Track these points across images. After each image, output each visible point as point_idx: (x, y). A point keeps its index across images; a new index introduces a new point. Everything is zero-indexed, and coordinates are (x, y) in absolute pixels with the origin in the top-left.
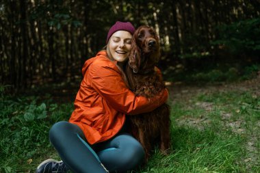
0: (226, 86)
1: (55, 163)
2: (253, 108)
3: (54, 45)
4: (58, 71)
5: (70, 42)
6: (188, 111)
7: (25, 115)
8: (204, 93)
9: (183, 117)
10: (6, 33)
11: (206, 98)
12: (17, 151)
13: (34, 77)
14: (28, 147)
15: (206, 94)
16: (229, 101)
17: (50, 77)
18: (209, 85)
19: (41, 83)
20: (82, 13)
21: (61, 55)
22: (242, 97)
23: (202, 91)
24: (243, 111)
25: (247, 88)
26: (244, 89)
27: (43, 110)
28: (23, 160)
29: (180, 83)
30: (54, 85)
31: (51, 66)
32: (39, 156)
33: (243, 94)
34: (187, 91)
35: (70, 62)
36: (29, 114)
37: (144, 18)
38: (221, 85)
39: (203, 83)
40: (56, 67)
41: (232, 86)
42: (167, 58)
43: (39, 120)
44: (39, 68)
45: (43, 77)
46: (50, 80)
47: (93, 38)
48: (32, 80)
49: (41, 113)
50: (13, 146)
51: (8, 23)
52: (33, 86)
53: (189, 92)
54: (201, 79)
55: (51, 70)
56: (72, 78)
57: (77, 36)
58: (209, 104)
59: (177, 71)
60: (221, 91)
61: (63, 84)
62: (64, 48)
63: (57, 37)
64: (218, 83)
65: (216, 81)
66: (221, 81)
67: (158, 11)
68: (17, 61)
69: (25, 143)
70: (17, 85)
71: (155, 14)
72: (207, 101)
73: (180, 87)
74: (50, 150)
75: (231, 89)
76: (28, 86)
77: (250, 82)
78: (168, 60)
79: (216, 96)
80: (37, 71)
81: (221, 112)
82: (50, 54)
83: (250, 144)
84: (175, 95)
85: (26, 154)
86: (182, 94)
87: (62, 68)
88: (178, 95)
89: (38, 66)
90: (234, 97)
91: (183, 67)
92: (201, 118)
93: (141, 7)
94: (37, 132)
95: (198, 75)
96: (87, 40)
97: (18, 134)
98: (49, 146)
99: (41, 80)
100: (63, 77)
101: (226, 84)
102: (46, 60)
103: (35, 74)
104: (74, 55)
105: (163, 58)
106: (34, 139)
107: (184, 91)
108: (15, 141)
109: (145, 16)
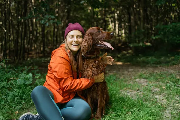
0: (160, 68)
1: (32, 115)
2: (175, 86)
3: (46, 31)
4: (47, 49)
5: (56, 30)
6: (130, 85)
7: (18, 81)
8: (144, 72)
9: (125, 89)
10: (14, 22)
11: (144, 76)
12: (9, 105)
13: (30, 52)
14: (17, 103)
15: (145, 73)
16: (160, 80)
17: (41, 53)
18: (149, 67)
19: (34, 57)
20: (66, 11)
21: (50, 38)
22: (169, 77)
23: (143, 70)
24: (168, 87)
25: (174, 70)
26: (172, 71)
27: (30, 78)
28: (12, 111)
29: (129, 63)
31: (42, 46)
32: (23, 109)
33: (170, 75)
34: (132, 70)
36: (20, 80)
37: (108, 16)
38: (157, 67)
39: (144, 65)
40: (45, 46)
41: (164, 69)
42: (122, 45)
43: (27, 84)
44: (34, 47)
45: (37, 53)
46: (41, 55)
48: (29, 54)
49: (28, 80)
50: (7, 101)
51: (16, 15)
52: (29, 59)
53: (134, 71)
54: (143, 62)
57: (61, 26)
58: (145, 80)
59: (128, 55)
60: (156, 71)
62: (52, 34)
64: (155, 65)
65: (153, 64)
66: (157, 64)
67: (118, 12)
68: (20, 41)
69: (15, 100)
70: (18, 57)
71: (116, 14)
72: (145, 78)
73: (128, 66)
74: (31, 106)
75: (164, 70)
76: (25, 59)
77: (177, 66)
78: (123, 46)
79: (151, 75)
80: (33, 48)
81: (152, 87)
82: (43, 38)
83: (167, 112)
84: (123, 73)
85: (15, 107)
86: (129, 72)
87: (50, 47)
88: (126, 72)
89: (34, 45)
90: (164, 76)
91: (132, 52)
92: (138, 90)
93: (107, 9)
94: (24, 93)
95: (141, 59)
97: (11, 94)
98: (31, 103)
99: (35, 55)
101: (160, 67)
102: (39, 42)
103: (31, 50)
105: (119, 45)
106: (21, 98)
107: (130, 70)
108: (9, 98)
109: (109, 15)
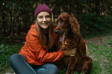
3: (5, 19)
4: (7, 31)
5: (13, 18)
24: (94, 51)
27: (2, 48)
30: (5, 37)
35: (12, 27)
46: (3, 35)
47: (24, 17)
55: (3, 30)
56: (13, 35)
57: (16, 16)
61: (9, 37)
62: (10, 21)
63: (7, 16)
74: (7, 68)
82: (3, 23)
96: (21, 18)
98: (6, 65)
100: (9, 34)
104: (14, 24)
